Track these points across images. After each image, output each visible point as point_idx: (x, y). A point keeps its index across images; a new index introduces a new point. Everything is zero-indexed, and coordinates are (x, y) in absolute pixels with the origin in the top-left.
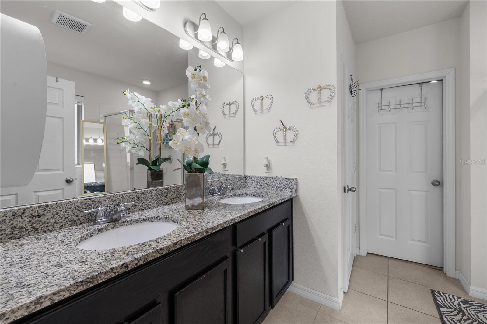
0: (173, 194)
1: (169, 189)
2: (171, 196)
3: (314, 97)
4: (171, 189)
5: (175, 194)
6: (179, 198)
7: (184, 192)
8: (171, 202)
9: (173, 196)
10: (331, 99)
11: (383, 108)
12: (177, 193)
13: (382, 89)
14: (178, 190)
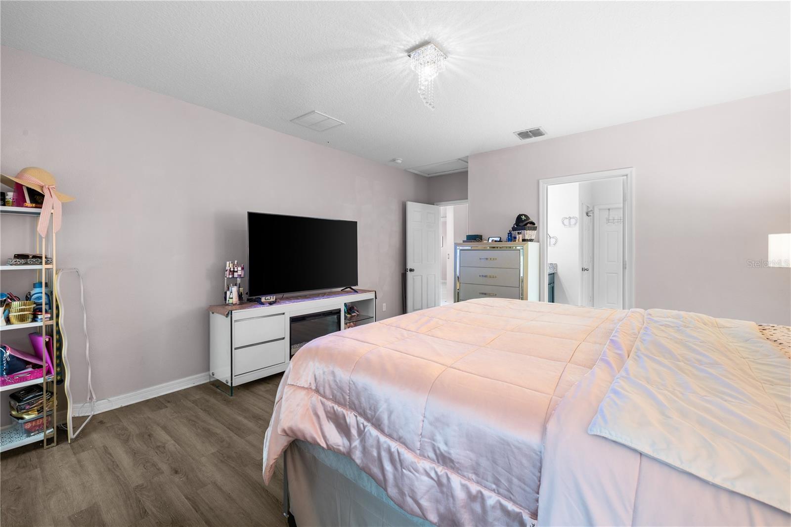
3: (566, 222)
10: (575, 224)
11: (610, 221)
13: (609, 209)
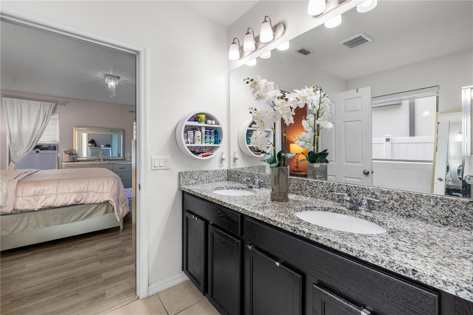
0: (295, 185)
1: (292, 180)
2: (293, 186)
4: (293, 180)
5: (297, 186)
6: (301, 191)
7: (306, 187)
8: (293, 192)
9: (295, 187)
12: (299, 186)
14: (300, 183)
